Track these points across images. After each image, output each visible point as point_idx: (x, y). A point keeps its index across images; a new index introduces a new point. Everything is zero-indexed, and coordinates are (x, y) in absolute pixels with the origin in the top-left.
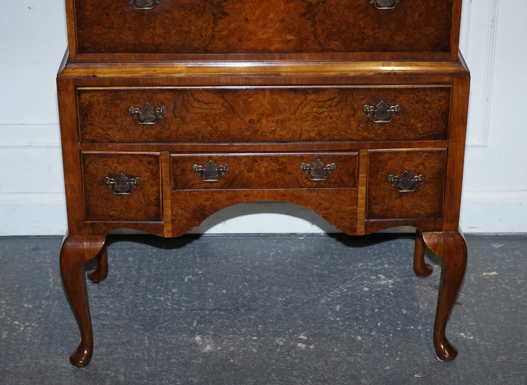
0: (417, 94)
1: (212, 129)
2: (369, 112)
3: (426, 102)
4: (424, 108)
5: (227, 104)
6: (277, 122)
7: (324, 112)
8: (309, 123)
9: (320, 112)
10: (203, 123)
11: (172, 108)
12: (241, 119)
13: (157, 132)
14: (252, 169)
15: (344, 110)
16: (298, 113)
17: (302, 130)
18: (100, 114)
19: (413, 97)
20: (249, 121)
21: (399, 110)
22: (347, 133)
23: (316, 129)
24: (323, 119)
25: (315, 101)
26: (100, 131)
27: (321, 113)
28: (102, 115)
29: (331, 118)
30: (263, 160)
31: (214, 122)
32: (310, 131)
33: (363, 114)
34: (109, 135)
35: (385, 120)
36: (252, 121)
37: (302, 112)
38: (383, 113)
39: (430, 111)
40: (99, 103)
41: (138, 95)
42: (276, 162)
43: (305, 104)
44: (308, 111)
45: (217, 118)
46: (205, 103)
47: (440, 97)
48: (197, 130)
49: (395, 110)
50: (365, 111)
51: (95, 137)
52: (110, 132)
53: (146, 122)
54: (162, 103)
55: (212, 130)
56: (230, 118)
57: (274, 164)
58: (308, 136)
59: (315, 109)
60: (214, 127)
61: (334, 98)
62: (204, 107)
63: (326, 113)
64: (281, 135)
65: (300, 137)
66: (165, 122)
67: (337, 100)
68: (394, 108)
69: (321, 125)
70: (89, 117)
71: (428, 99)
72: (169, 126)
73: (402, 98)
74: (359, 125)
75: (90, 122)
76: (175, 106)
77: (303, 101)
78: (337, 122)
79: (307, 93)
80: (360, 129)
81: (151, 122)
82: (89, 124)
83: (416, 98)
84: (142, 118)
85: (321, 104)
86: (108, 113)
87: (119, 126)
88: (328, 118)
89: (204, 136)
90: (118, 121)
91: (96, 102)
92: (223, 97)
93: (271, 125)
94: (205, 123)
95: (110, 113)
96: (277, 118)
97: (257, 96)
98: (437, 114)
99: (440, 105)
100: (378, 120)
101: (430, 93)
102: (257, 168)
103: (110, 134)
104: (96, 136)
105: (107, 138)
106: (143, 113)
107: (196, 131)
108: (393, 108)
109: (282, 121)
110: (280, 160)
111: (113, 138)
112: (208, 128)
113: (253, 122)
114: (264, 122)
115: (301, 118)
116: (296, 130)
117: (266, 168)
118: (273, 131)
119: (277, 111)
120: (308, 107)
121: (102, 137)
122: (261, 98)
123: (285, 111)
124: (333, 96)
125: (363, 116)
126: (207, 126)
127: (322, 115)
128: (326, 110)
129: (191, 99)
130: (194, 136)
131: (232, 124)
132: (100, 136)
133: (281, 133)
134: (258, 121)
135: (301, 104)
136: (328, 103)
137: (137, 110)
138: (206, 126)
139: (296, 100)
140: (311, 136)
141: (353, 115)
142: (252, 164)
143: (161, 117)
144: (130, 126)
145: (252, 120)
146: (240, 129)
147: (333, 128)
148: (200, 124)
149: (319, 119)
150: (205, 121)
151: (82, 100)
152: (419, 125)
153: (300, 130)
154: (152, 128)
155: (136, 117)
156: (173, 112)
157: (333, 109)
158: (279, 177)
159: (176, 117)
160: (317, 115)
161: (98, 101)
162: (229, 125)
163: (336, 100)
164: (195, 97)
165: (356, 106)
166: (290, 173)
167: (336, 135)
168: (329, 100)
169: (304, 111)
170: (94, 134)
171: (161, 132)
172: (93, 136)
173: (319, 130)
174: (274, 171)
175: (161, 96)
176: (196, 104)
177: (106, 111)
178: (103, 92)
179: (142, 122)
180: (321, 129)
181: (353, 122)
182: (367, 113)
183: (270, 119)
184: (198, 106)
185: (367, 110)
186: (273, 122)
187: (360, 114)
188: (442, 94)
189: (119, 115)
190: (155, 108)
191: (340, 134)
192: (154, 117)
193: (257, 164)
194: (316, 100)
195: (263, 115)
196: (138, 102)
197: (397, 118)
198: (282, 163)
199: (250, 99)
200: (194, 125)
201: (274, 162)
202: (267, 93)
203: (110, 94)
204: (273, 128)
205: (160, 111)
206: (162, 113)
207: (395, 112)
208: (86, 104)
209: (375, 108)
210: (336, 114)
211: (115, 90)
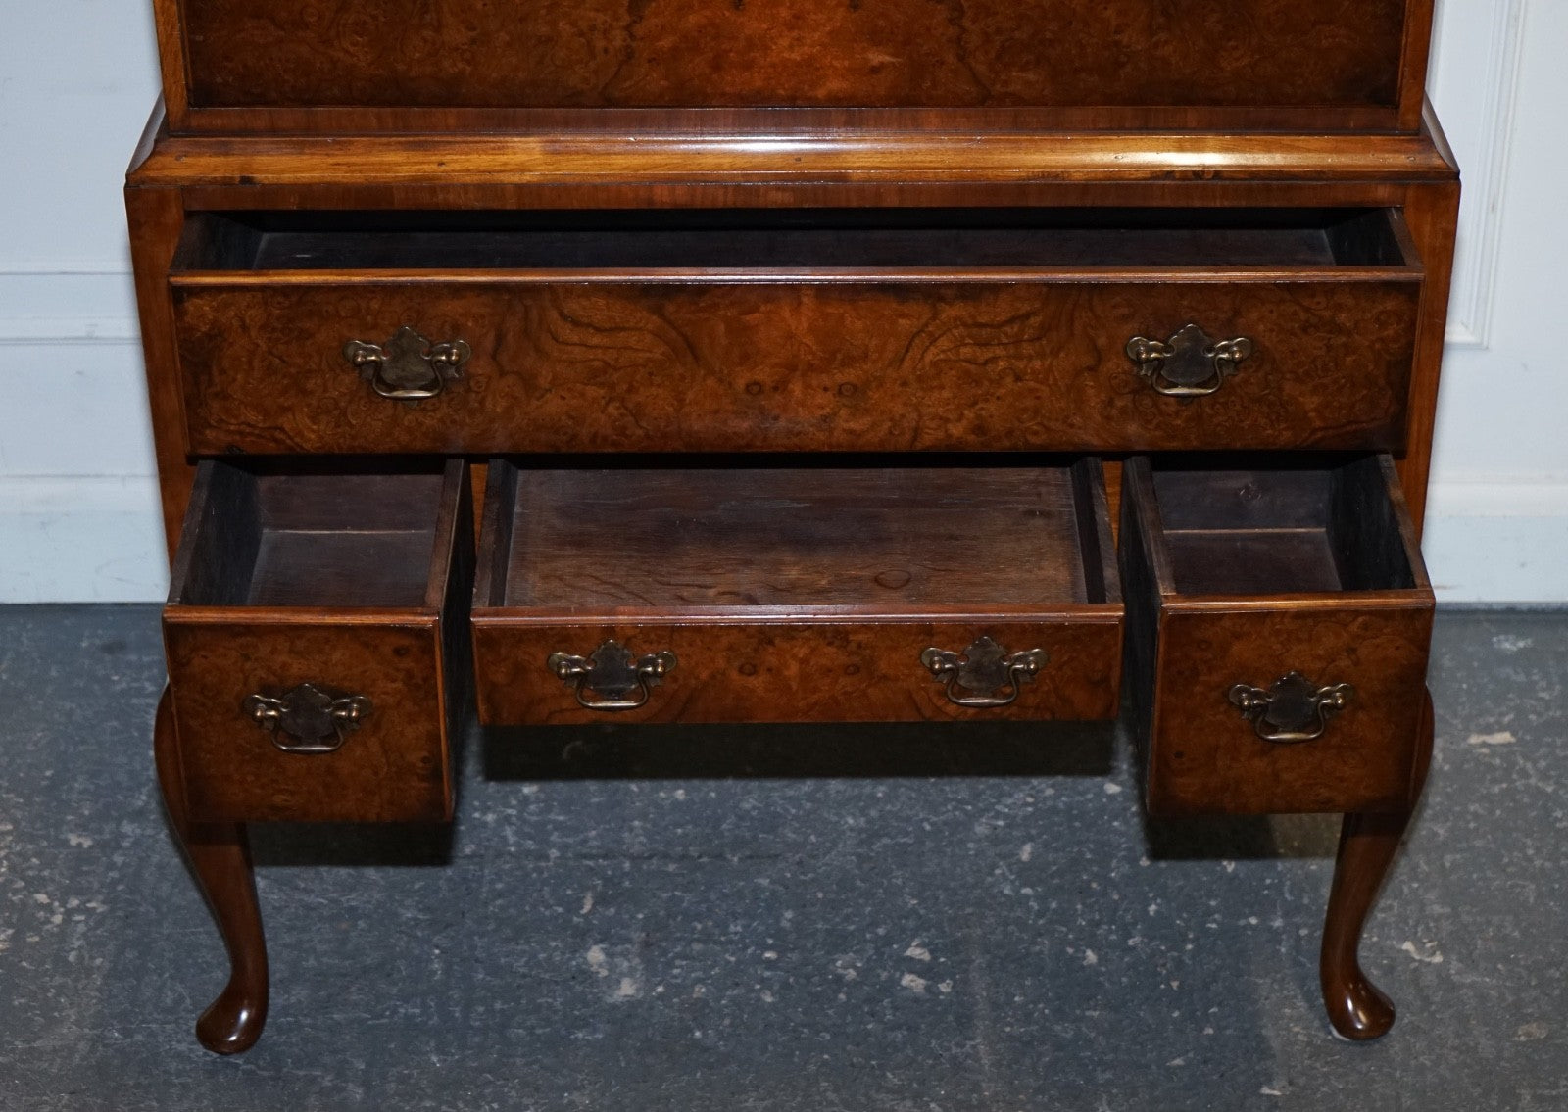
0: (1306, 302)
1: (623, 411)
2: (1148, 360)
3: (1339, 330)
4: (1329, 348)
5: (674, 334)
6: (840, 392)
7: (994, 359)
8: (946, 394)
9: (981, 360)
10: (592, 391)
11: (489, 343)
12: (721, 381)
13: (442, 421)
14: (754, 666)
15: (1062, 354)
16: (906, 364)
17: (921, 416)
18: (250, 362)
19: (1295, 313)
20: (747, 386)
21: (1246, 353)
22: (1072, 426)
23: (969, 414)
24: (991, 381)
25: (965, 325)
26: (252, 417)
27: (986, 363)
28: (256, 363)
29: (1018, 379)
30: (793, 638)
31: (631, 390)
32: (947, 421)
33: (1127, 366)
34: (282, 430)
35: (1198, 386)
36: (755, 389)
37: (922, 357)
38: (1191, 364)
39: (1349, 359)
40: (245, 328)
41: (375, 305)
42: (837, 642)
43: (931, 334)
44: (942, 356)
45: (638, 377)
46: (598, 330)
47: (1382, 312)
48: (573, 414)
49: (1232, 353)
50: (1134, 357)
51: (238, 438)
52: (286, 422)
53: (404, 388)
54: (457, 330)
55: (622, 415)
56: (683, 378)
57: (831, 649)
58: (941, 434)
59: (966, 351)
60: (630, 405)
61: (1027, 316)
62: (595, 340)
63: (1002, 364)
64: (851, 432)
65: (915, 439)
66: (469, 390)
67: (1039, 319)
68: (1228, 349)
69: (987, 400)
70: (215, 371)
71: (1342, 317)
72: (482, 402)
73: (1255, 316)
74: (1111, 402)
75: (218, 388)
76: (500, 339)
77: (926, 325)
78: (1037, 390)
79: (941, 299)
80: (1114, 412)
81: (422, 388)
82: (216, 395)
83: (1303, 316)
84: (389, 376)
85: (985, 332)
86: (278, 361)
87: (314, 402)
88: (1009, 380)
89: (595, 435)
90: (310, 385)
91: (236, 323)
92: (658, 311)
93: (821, 398)
94: (602, 392)
95: (284, 361)
96: (839, 378)
97: (770, 306)
98: (1371, 368)
99: (1382, 340)
100: (1175, 386)
101: (1351, 302)
102: (773, 661)
103: (287, 427)
104: (241, 433)
105: (276, 440)
106: (394, 360)
107: (571, 418)
108: (1225, 349)
109: (855, 387)
110: (851, 637)
111: (297, 440)
112: (611, 409)
113: (761, 391)
114: (796, 388)
115: (920, 379)
116: (903, 416)
117: (804, 662)
118: (825, 419)
119: (839, 356)
120: (944, 343)
121: (259, 436)
122: (786, 313)
123: (866, 356)
124: (1025, 308)
125: (1125, 373)
126: (607, 404)
127: (989, 367)
128: (999, 351)
129: (554, 314)
130: (565, 434)
131: (690, 396)
132: (250, 434)
133: (852, 425)
134: (776, 389)
135: (918, 333)
136: (1008, 329)
137: (374, 352)
138: (603, 402)
139: (901, 322)
140: (950, 436)
141: (1090, 369)
142: (756, 650)
143: (452, 372)
144: (350, 402)
145: (755, 383)
146: (717, 412)
147: (1025, 410)
148: (583, 395)
149: (978, 383)
150: (601, 385)
151: (188, 319)
152: (1311, 402)
153: (915, 416)
154: (424, 409)
155: (371, 372)
156: (494, 357)
157: (1027, 349)
158: (849, 689)
159: (502, 374)
160: (973, 368)
161: (242, 320)
162: (681, 401)
163: (1035, 321)
164: (566, 311)
165: (1102, 341)
166: (885, 677)
167: (1036, 433)
168: (1011, 321)
169: (929, 357)
170: (232, 428)
171: (453, 422)
172: (229, 432)
173: (978, 417)
174: (830, 671)
175: (452, 307)
176: (567, 332)
177: (270, 352)
178: (259, 295)
179: (392, 388)
180: (983, 413)
181: (1091, 392)
182: (1138, 362)
183: (815, 383)
184: (576, 339)
185: (1138, 354)
186: (826, 389)
187: (1114, 365)
188: (1390, 305)
189: (314, 367)
190: (432, 345)
191: (1048, 429)
192: (431, 375)
193: (771, 649)
194: (970, 322)
195: (791, 367)
196: (375, 327)
197: (1237, 380)
198: (859, 646)
199: (748, 318)
200: (563, 398)
201: (830, 644)
202: (805, 300)
203: (281, 299)
204: (827, 411)
205: (449, 355)
206: (457, 361)
207: (1231, 361)
208: (203, 330)
209: (1167, 348)
210: (1037, 364)
211: (297, 287)
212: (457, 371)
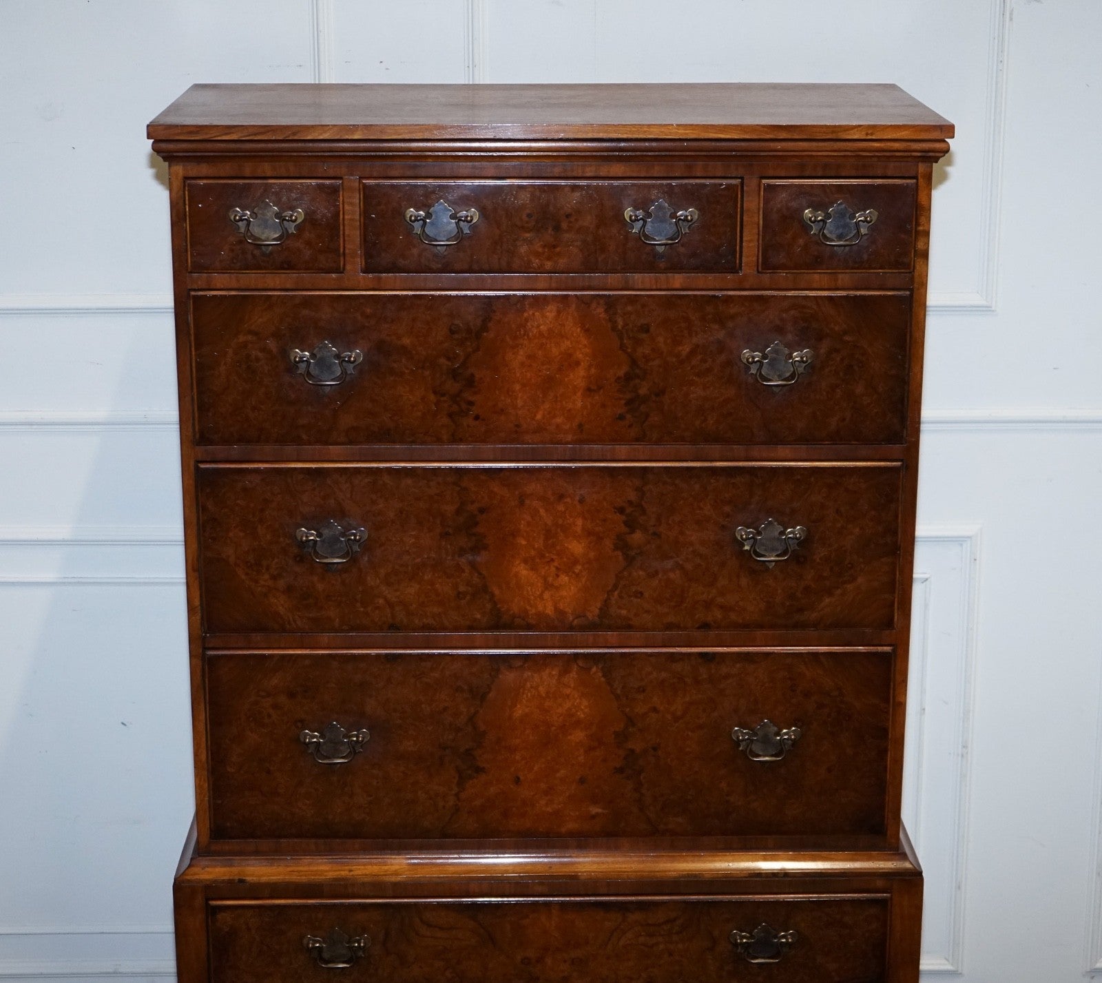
0: (827, 911)
1: (453, 974)
2: (742, 944)
3: (846, 925)
4: (840, 936)
5: (482, 931)
6: (573, 963)
7: (657, 944)
8: (631, 963)
9: (650, 944)
10: (437, 963)
11: (381, 936)
12: (508, 957)
13: (354, 980)
15: (694, 941)
16: (609, 946)
18: (250, 948)
19: (821, 917)
20: (522, 960)
21: (795, 939)
24: (656, 956)
25: (641, 925)
27: (652, 946)
28: (254, 949)
29: (671, 954)
31: (458, 962)
33: (730, 947)
35: (769, 958)
36: (527, 961)
37: (618, 943)
38: (765, 945)
39: (852, 942)
40: (248, 929)
41: (320, 916)
43: (622, 930)
44: (628, 942)
45: (462, 955)
46: (441, 928)
47: (868, 915)
48: (426, 976)
49: (787, 939)
50: (733, 942)
53: (334, 962)
54: (364, 930)
56: (487, 955)
59: (642, 939)
60: (458, 971)
61: (675, 920)
62: (440, 935)
63: (662, 947)
66: (369, 963)
67: (681, 921)
68: (785, 937)
69: (653, 967)
70: (231, 953)
71: (847, 918)
72: (376, 970)
73: (799, 918)
74: (722, 968)
75: (232, 963)
76: (387, 934)
77: (620, 925)
78: (681, 961)
79: (628, 910)
80: (724, 974)
81: (343, 962)
82: (231, 966)
83: (825, 918)
84: (326, 955)
85: (652, 929)
86: (265, 947)
87: (284, 971)
88: (666, 955)
90: (282, 961)
91: (244, 926)
92: (474, 918)
93: (562, 966)
94: (442, 963)
95: (269, 947)
96: (573, 955)
97: (535, 915)
98: (864, 947)
99: (869, 931)
100: (756, 958)
101: (851, 910)
106: (329, 946)
107: (425, 978)
108: (783, 937)
109: (581, 960)
112: (447, 973)
113: (529, 963)
114: (549, 961)
115: (617, 955)
118: (565, 978)
119: (572, 942)
120: (629, 934)
122: (544, 918)
123: (587, 942)
124: (673, 915)
125: (729, 951)
126: (446, 970)
127: (655, 948)
128: (660, 939)
129: (417, 920)
131: (491, 965)
134: (538, 961)
135: (615, 929)
136: (664, 927)
137: (318, 942)
138: (443, 969)
139: (606, 923)
141: (710, 949)
143: (361, 953)
144: (304, 970)
145: (527, 958)
147: (675, 972)
148: (432, 965)
149: (649, 957)
150: (442, 960)
151: (218, 924)
152: (832, 966)
154: (344, 974)
155: (316, 953)
156: (384, 944)
157: (675, 938)
159: (388, 954)
160: (645, 949)
161: (247, 924)
162: (486, 968)
163: (679, 922)
164: (424, 918)
165: (716, 933)
168: (666, 922)
169: (622, 943)
171: (360, 981)
175: (362, 917)
176: (425, 931)
177: (262, 942)
178: (258, 910)
179: (327, 962)
181: (710, 962)
182: (736, 945)
183: (559, 957)
184: (429, 934)
185: (736, 940)
186: (565, 961)
187: (723, 947)
188: (872, 912)
189: (285, 950)
190: (350, 937)
192: (349, 955)
194: (644, 923)
195: (546, 949)
196: (320, 928)
197: (791, 954)
199: (523, 921)
200: (420, 967)
202: (554, 911)
203: (269, 913)
204: (566, 974)
205: (359, 944)
206: (364, 947)
207: (787, 943)
208: (226, 930)
209: (752, 937)
210: (680, 946)
211: (279, 906)
212: (364, 952)
